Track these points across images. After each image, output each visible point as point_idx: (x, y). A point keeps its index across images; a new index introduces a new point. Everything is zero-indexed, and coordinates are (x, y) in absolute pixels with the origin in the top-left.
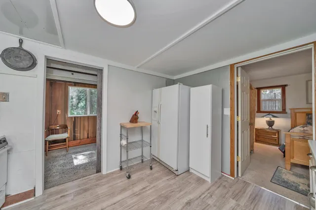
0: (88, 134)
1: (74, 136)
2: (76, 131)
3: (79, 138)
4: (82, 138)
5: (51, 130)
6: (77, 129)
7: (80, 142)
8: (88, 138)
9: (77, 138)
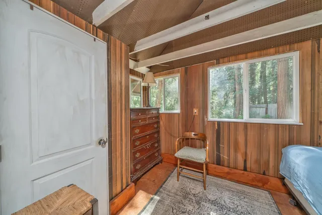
0: (245, 161)
1: (219, 158)
2: (221, 149)
3: (226, 163)
4: (232, 165)
5: (186, 139)
6: (224, 146)
7: (228, 173)
8: (245, 169)
9: (224, 161)
